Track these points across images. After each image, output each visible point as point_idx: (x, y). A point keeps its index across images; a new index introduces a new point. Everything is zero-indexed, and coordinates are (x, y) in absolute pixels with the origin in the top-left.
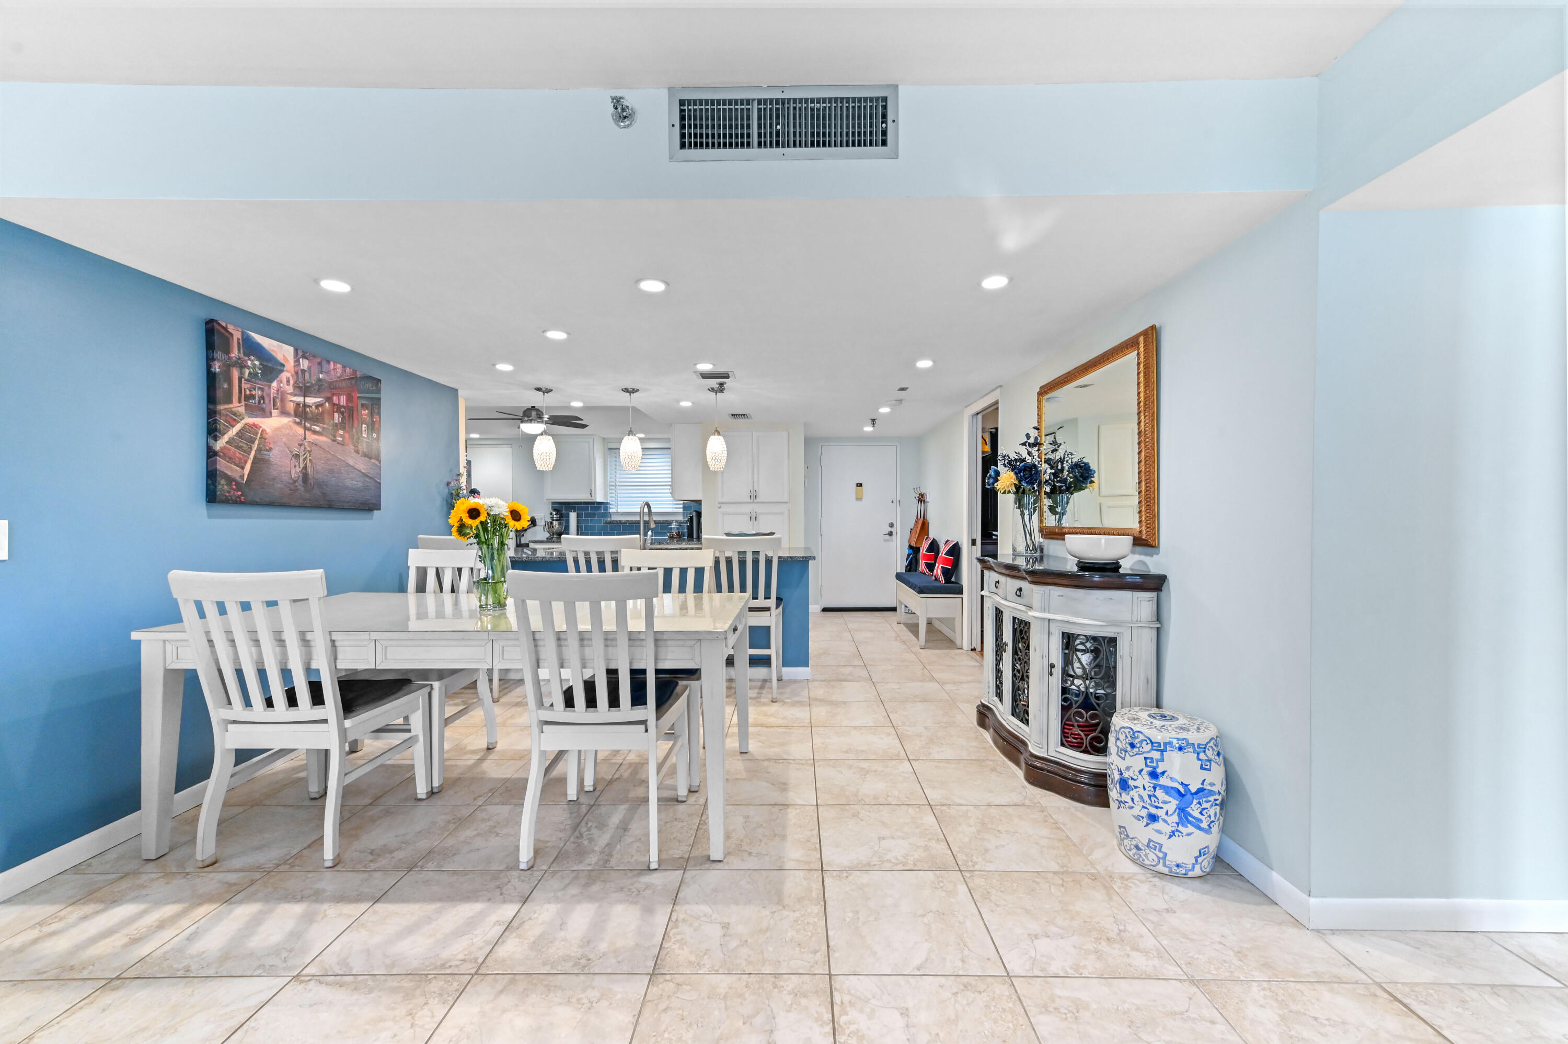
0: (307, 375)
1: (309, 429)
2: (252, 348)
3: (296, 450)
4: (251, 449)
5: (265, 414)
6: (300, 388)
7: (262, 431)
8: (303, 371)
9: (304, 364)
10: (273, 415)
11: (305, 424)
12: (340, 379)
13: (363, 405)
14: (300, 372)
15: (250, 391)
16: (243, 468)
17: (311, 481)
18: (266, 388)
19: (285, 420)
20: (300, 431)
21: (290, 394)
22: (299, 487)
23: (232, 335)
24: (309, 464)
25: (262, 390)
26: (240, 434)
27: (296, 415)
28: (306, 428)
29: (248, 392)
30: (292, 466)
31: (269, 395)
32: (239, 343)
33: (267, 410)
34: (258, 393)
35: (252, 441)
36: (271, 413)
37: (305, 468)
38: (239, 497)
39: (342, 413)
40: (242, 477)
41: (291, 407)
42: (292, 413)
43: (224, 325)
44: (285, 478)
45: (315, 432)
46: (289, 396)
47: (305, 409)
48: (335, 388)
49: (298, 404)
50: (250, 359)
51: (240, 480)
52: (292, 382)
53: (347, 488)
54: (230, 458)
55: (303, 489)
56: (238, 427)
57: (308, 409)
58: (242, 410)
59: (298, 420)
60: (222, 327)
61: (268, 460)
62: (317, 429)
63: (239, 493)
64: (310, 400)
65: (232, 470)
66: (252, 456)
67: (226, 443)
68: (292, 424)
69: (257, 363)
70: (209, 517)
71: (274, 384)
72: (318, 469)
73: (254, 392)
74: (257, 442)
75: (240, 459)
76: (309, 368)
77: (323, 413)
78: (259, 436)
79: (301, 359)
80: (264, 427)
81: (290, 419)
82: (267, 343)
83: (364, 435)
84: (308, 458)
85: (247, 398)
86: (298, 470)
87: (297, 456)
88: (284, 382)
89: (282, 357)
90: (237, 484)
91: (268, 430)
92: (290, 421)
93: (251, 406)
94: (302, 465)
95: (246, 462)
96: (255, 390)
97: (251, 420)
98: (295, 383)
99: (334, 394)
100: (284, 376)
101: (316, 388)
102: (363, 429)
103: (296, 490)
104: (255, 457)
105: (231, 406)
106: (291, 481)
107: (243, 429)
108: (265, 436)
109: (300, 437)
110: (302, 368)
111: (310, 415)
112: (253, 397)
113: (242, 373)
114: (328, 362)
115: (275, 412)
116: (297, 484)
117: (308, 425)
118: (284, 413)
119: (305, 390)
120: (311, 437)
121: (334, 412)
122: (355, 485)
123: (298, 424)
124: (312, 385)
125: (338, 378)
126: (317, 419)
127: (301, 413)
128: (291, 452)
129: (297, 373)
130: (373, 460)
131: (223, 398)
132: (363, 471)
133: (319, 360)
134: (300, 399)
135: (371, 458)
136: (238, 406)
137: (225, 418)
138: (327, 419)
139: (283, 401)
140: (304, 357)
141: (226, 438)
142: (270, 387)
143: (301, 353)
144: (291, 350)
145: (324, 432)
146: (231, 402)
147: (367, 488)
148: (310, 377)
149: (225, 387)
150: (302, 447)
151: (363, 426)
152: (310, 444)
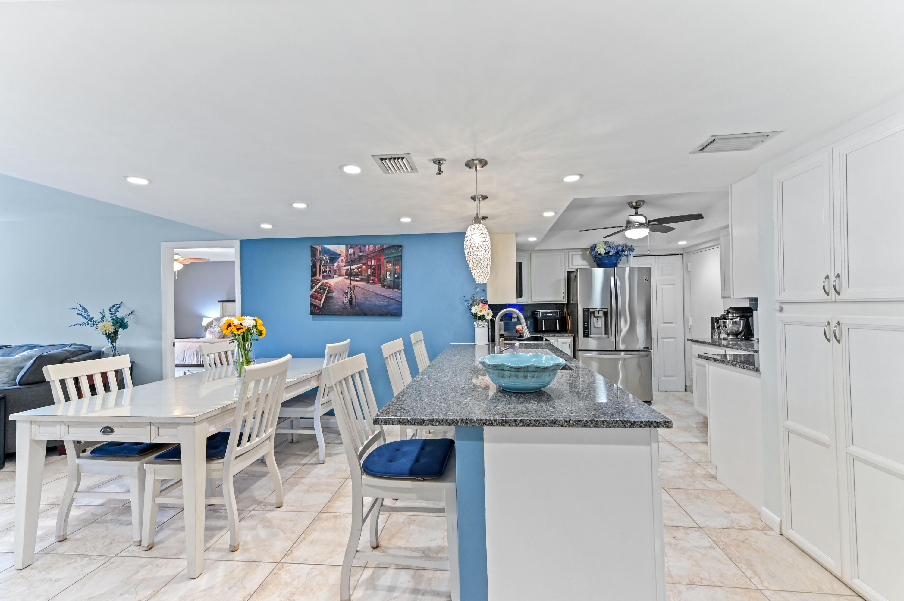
0: (353, 256)
1: (354, 280)
2: (326, 252)
3: (346, 290)
4: (324, 293)
5: (330, 277)
6: (348, 262)
7: (330, 285)
8: (351, 254)
9: (351, 251)
10: (334, 277)
11: (351, 278)
12: (372, 252)
13: (387, 262)
14: (349, 256)
15: (324, 269)
16: (320, 301)
17: (354, 304)
18: (332, 267)
19: (341, 278)
20: (349, 281)
21: (342, 266)
22: (347, 307)
23: (317, 249)
24: (353, 296)
25: (330, 268)
26: (320, 288)
27: (346, 275)
28: (351, 280)
29: (323, 270)
30: (344, 298)
31: (333, 269)
32: (320, 252)
33: (332, 276)
34: (328, 269)
35: (325, 289)
36: (334, 276)
37: (351, 298)
38: (319, 313)
39: (373, 269)
40: (320, 304)
41: (343, 272)
42: (344, 274)
43: (314, 246)
44: (340, 303)
45: (357, 281)
46: (343, 267)
47: (351, 271)
48: (368, 258)
49: (347, 270)
50: (324, 257)
51: (319, 306)
52: (344, 261)
53: (376, 305)
54: (315, 298)
55: (349, 307)
56: (319, 285)
57: (353, 271)
58: (321, 278)
59: (347, 277)
60: (314, 247)
61: (332, 297)
62: (358, 279)
63: (319, 311)
64: (353, 267)
65: (316, 302)
66: (324, 296)
67: (314, 292)
68: (345, 280)
69: (328, 257)
70: (313, 320)
71: (336, 264)
72: (359, 297)
73: (326, 270)
74: (327, 290)
75: (319, 297)
76: (354, 252)
77: (361, 271)
78: (328, 287)
79: (349, 250)
80: (330, 283)
81: (344, 277)
82: (331, 248)
83: (388, 277)
84: (353, 293)
85: (323, 272)
86: (347, 299)
87: (346, 293)
88: (341, 262)
89: (339, 251)
90: (318, 307)
91: (332, 284)
92: (343, 278)
93: (324, 276)
94: (349, 297)
95: (322, 298)
96: (326, 268)
97: (323, 282)
98: (346, 261)
99: (368, 261)
100: (340, 259)
101: (358, 260)
102: (388, 274)
103: (346, 308)
104: (326, 296)
105: (316, 277)
106: (343, 305)
107: (321, 285)
108: (331, 287)
109: (348, 285)
110: (350, 253)
111: (354, 273)
112: (326, 271)
113: (321, 263)
114: (365, 246)
115: (335, 276)
116: (346, 306)
117: (352, 278)
118: (340, 275)
119: (351, 262)
120: (354, 283)
121: (368, 269)
122: (381, 303)
123: (347, 279)
124: (355, 259)
125: (371, 252)
126: (357, 275)
127: (350, 274)
128: (343, 291)
129: (347, 256)
130: (395, 290)
131: (314, 274)
132: (387, 296)
133: (359, 246)
134: (349, 267)
135: (393, 289)
136: (319, 277)
137: (314, 283)
138: (363, 273)
139: (340, 270)
140: (351, 248)
141: (314, 290)
142: (333, 266)
143: (349, 246)
144: (344, 247)
145: (362, 280)
146: (316, 275)
147: (390, 305)
148: (354, 256)
149: (314, 270)
150: (349, 289)
151: (388, 272)
152: (354, 287)
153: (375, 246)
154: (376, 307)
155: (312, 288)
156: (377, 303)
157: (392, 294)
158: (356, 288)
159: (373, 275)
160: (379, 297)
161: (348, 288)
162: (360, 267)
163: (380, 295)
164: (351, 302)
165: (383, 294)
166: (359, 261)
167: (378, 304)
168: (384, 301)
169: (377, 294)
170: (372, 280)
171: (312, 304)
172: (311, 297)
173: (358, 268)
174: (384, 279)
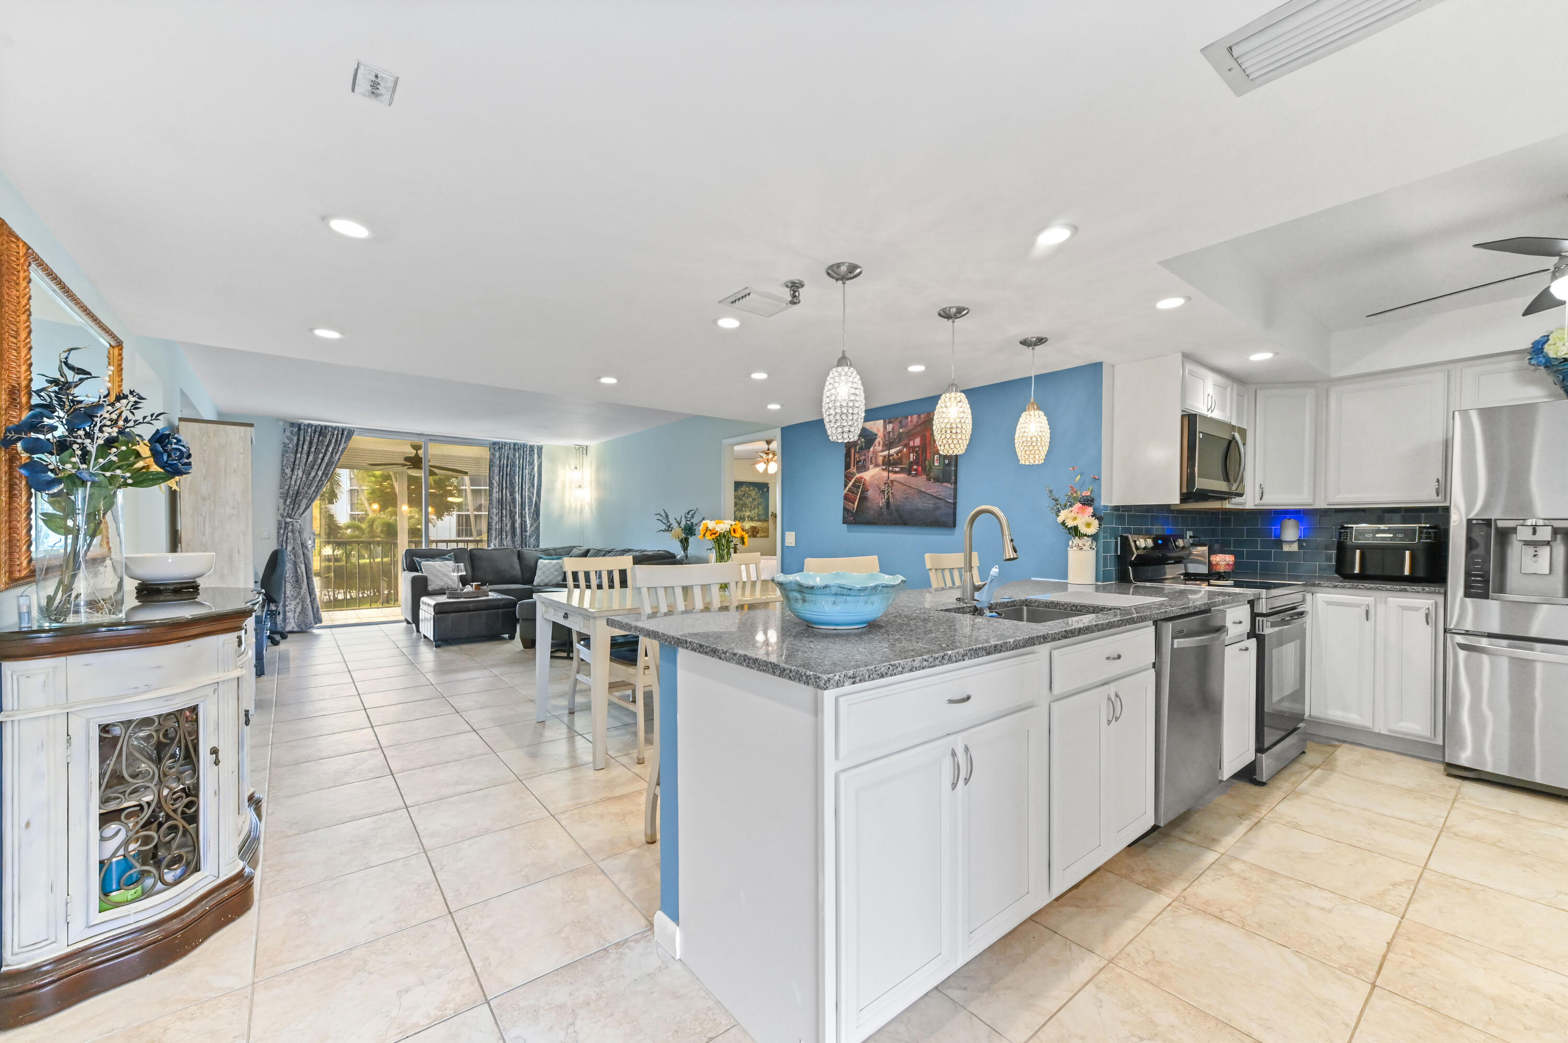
0: (891, 434)
1: (892, 471)
3: (883, 487)
4: (858, 492)
5: (865, 469)
6: (886, 445)
7: (864, 480)
8: (889, 433)
9: (890, 427)
10: (870, 468)
12: (915, 427)
14: (887, 435)
16: (854, 504)
17: (893, 508)
18: (867, 454)
19: (877, 470)
20: (886, 474)
21: (880, 452)
24: (891, 496)
25: (865, 455)
26: (854, 485)
27: (883, 465)
28: (889, 471)
29: (858, 459)
30: (880, 499)
31: (868, 457)
33: (867, 467)
34: (863, 458)
35: (859, 487)
37: (888, 499)
38: (853, 521)
39: (916, 452)
40: (853, 509)
41: (880, 460)
42: (881, 463)
45: (896, 472)
47: (889, 458)
49: (885, 457)
50: (859, 440)
51: (853, 511)
52: (881, 443)
53: (919, 509)
54: (849, 499)
56: (853, 481)
57: (891, 458)
58: (855, 470)
59: (884, 467)
61: (867, 497)
62: (897, 469)
63: (853, 518)
64: (892, 451)
65: (849, 505)
66: (858, 496)
67: (848, 491)
68: (882, 472)
69: (863, 440)
70: (849, 531)
71: (872, 449)
72: (898, 495)
73: (861, 459)
74: (861, 487)
75: (853, 499)
76: (893, 428)
77: (901, 457)
78: (862, 484)
79: (888, 426)
80: (865, 477)
81: (880, 468)
83: (935, 464)
84: (890, 491)
85: (858, 462)
86: (884, 500)
87: (883, 491)
88: (877, 446)
89: (877, 430)
90: (852, 513)
91: (867, 479)
92: (880, 470)
93: (858, 467)
94: (886, 497)
95: (856, 500)
96: (862, 456)
97: (858, 475)
98: (884, 443)
99: (910, 440)
100: (877, 442)
101: (897, 440)
102: (935, 459)
104: (860, 496)
105: (850, 470)
106: (878, 509)
107: (855, 481)
108: (866, 483)
110: (888, 431)
111: (893, 461)
112: (860, 461)
113: (855, 450)
114: (907, 418)
115: (871, 466)
117: (891, 468)
118: (876, 465)
119: (888, 445)
120: (893, 476)
121: (910, 453)
123: (884, 470)
124: (895, 440)
125: (914, 425)
126: (896, 463)
127: (889, 463)
128: (880, 489)
129: (884, 436)
130: (944, 484)
131: (847, 466)
132: (934, 494)
133: (899, 419)
134: (886, 453)
135: (942, 483)
136: (853, 469)
137: (848, 478)
138: (904, 460)
139: (876, 458)
140: (890, 422)
141: (847, 488)
142: (869, 452)
143: (887, 421)
144: (881, 422)
145: (902, 471)
146: (850, 468)
147: (938, 508)
148: (893, 435)
149: (848, 460)
150: (887, 485)
151: (936, 456)
152: (892, 481)
153: (919, 416)
154: (918, 513)
155: (846, 486)
156: (920, 506)
157: (940, 490)
158: (895, 483)
159: (916, 462)
160: (924, 497)
161: (885, 484)
162: (900, 451)
163: (924, 492)
164: (888, 503)
165: (928, 491)
166: (899, 442)
167: (922, 508)
168: (929, 502)
169: (921, 491)
170: (915, 470)
171: (845, 509)
172: (844, 499)
173: (897, 453)
174: (931, 468)
